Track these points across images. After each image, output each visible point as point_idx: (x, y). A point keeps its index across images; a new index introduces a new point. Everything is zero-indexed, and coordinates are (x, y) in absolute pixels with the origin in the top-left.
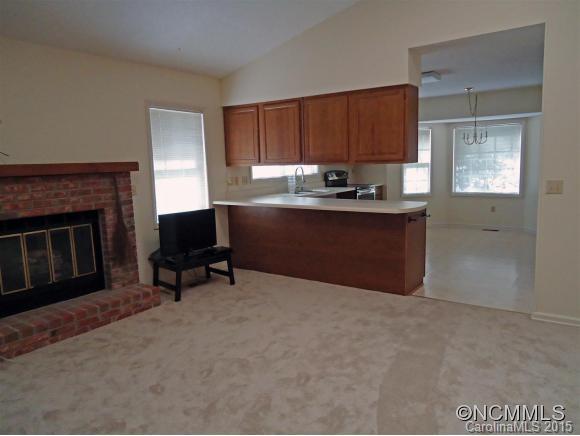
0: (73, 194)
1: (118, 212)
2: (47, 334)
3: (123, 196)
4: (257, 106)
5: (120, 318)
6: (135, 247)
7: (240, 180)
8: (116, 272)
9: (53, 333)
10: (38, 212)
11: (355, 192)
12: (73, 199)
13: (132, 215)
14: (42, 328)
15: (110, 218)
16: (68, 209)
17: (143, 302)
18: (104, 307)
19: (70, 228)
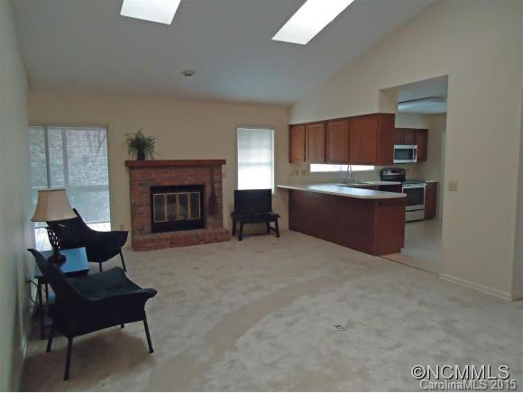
0: (190, 175)
1: (213, 187)
2: (168, 243)
3: (216, 178)
4: (305, 125)
5: (206, 243)
6: (221, 208)
7: (300, 173)
8: (210, 220)
9: (171, 243)
10: (172, 184)
11: (401, 186)
12: (190, 178)
13: (221, 189)
14: (166, 239)
15: (208, 190)
16: (187, 183)
17: (219, 237)
18: (197, 235)
19: (188, 193)
